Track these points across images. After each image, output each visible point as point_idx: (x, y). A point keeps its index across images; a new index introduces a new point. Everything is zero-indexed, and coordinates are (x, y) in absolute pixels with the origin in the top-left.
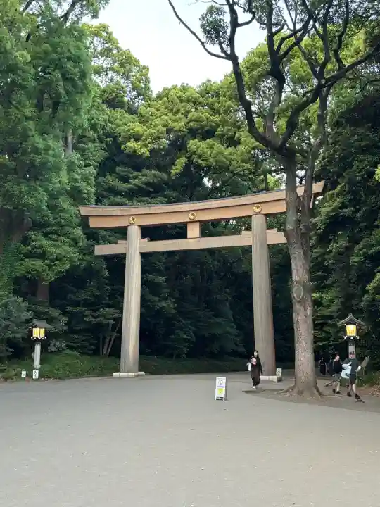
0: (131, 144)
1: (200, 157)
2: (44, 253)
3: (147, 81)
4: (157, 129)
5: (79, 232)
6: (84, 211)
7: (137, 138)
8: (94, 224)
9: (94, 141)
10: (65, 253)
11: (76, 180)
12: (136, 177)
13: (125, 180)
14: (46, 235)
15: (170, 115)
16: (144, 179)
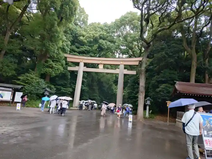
0: (81, 38)
1: (103, 45)
2: (53, 66)
3: (87, 19)
4: (90, 35)
5: (64, 62)
6: (66, 55)
7: (83, 36)
8: (68, 60)
9: (69, 34)
10: (59, 68)
11: (64, 46)
12: (82, 48)
13: (78, 48)
14: (53, 61)
15: (94, 31)
16: (85, 49)
